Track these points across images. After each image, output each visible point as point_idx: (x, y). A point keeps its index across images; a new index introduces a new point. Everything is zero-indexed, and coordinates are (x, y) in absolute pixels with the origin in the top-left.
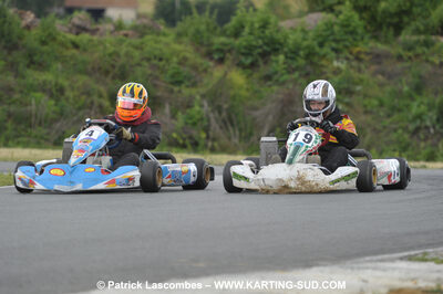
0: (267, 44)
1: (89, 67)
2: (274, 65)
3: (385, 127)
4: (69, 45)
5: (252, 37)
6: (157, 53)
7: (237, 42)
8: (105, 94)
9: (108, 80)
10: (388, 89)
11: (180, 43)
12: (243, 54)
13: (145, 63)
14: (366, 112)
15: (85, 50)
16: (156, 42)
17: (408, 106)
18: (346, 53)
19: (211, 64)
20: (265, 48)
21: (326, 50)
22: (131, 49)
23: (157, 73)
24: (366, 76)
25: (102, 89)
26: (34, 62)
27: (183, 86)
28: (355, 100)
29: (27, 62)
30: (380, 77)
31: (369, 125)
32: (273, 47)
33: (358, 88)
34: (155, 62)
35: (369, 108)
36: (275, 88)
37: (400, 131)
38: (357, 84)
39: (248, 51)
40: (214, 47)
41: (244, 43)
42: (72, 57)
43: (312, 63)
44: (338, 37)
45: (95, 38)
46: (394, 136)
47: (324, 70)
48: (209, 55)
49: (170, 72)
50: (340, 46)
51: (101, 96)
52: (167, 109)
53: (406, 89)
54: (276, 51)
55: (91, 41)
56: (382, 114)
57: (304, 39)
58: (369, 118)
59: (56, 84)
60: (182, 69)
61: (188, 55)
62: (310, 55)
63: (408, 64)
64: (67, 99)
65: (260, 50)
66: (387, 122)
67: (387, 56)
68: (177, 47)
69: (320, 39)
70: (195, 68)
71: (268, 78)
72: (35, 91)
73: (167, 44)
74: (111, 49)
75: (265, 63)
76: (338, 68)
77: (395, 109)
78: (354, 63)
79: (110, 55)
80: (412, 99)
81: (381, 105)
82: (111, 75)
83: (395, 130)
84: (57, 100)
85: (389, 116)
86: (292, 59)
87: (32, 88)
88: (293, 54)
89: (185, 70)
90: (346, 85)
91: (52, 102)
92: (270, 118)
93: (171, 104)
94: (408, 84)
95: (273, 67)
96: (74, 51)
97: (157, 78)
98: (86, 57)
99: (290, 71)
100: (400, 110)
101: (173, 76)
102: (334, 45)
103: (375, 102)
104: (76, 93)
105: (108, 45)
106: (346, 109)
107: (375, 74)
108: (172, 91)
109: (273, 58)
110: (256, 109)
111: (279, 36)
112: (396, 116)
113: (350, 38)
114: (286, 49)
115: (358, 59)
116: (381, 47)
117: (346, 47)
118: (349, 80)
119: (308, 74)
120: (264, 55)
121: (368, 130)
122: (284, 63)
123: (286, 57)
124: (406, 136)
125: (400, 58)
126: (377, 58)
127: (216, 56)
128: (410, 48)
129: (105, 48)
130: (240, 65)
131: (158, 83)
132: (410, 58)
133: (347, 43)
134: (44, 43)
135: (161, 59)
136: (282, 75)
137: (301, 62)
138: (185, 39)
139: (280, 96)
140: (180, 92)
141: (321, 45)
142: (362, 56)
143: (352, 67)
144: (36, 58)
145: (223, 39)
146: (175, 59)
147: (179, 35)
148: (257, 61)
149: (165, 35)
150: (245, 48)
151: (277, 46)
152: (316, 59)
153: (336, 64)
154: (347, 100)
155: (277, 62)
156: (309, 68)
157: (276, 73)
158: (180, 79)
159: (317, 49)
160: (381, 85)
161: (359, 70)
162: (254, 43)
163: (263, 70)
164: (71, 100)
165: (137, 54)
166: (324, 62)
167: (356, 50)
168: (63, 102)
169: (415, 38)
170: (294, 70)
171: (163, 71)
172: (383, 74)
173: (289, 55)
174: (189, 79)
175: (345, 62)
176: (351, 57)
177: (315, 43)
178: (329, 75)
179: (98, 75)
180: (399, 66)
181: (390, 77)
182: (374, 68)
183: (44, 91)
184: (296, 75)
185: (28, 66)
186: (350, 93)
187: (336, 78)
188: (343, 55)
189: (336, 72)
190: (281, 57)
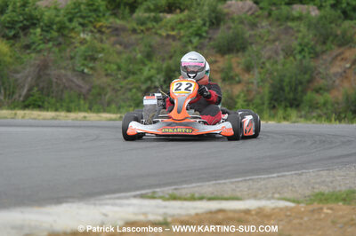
0: (26, 20)
2: (32, 36)
3: (121, 87)
5: (14, 14)
7: (2, 18)
10: (124, 56)
12: (7, 28)
14: (107, 75)
17: (140, 70)
18: (90, 27)
20: (25, 22)
21: (75, 24)
24: (106, 45)
28: (98, 64)
30: (118, 46)
31: (109, 85)
32: (32, 22)
33: (100, 55)
35: (109, 72)
36: (33, 55)
37: (134, 90)
38: (100, 52)
39: (11, 25)
41: (8, 19)
43: (63, 35)
44: (84, 14)
46: (129, 95)
47: (73, 40)
50: (86, 21)
53: (139, 56)
54: (34, 25)
56: (120, 76)
57: (57, 16)
58: (109, 80)
62: (61, 28)
63: (140, 36)
65: (21, 25)
66: (124, 83)
67: (124, 29)
69: (70, 16)
71: (28, 47)
75: (25, 35)
76: (85, 39)
77: (130, 73)
78: (98, 35)
80: (145, 65)
81: (119, 69)
83: (130, 90)
85: (125, 78)
86: (47, 31)
88: (48, 27)
90: (90, 53)
92: (30, 79)
94: (141, 52)
95: (31, 38)
99: (46, 41)
100: (134, 74)
102: (81, 20)
103: (115, 67)
106: (90, 73)
107: (114, 44)
109: (32, 31)
110: (17, 72)
111: (36, 13)
112: (131, 78)
113: (94, 15)
114: (42, 24)
115: (100, 31)
116: (119, 22)
117: (91, 22)
118: (94, 49)
119: (60, 44)
120: (25, 28)
121: (109, 89)
122: (41, 35)
123: (42, 30)
125: (134, 31)
126: (116, 31)
128: (143, 23)
130: (5, 36)
132: (142, 31)
133: (92, 19)
136: (39, 44)
137: (55, 34)
139: (37, 62)
141: (70, 20)
142: (103, 29)
143: (95, 38)
148: (18, 33)
150: (9, 22)
151: (35, 21)
152: (66, 32)
153: (82, 35)
154: (91, 65)
155: (35, 34)
156: (61, 40)
157: (34, 43)
159: (68, 24)
160: (119, 53)
161: (102, 41)
162: (16, 19)
163: (24, 40)
166: (73, 34)
167: (99, 24)
169: (146, 15)
170: (49, 41)
172: (120, 44)
173: (44, 28)
175: (90, 34)
176: (95, 31)
177: (66, 19)
178: (78, 45)
180: (134, 37)
181: (126, 47)
182: (113, 39)
184: (50, 44)
186: (93, 59)
187: (83, 48)
188: (88, 29)
189: (83, 42)
190: (38, 30)
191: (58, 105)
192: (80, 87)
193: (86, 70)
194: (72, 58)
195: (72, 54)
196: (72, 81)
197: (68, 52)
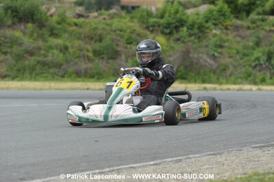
0: (178, 22)
1: (83, 36)
2: (181, 33)
3: (239, 65)
4: (73, 24)
5: (169, 18)
6: (119, 27)
7: (162, 21)
8: (90, 50)
9: (93, 42)
10: (242, 44)
11: (132, 22)
12: (165, 27)
13: (113, 33)
14: (230, 57)
15: (81, 27)
16: (119, 22)
17: (252, 54)
18: (220, 26)
19: (148, 33)
20: (178, 24)
21: (209, 24)
22: (105, 26)
23: (119, 38)
25: (89, 47)
26: (53, 34)
27: (132, 45)
28: (224, 50)
29: (49, 33)
31: (231, 64)
32: (182, 23)
33: (226, 44)
34: (118, 32)
35: (231, 54)
37: (247, 67)
39: (168, 25)
40: (150, 24)
41: (166, 22)
42: (73, 31)
44: (216, 17)
45: (87, 20)
46: (244, 69)
47: (208, 35)
48: (147, 28)
49: (126, 37)
50: (217, 22)
51: (88, 51)
52: (123, 57)
53: (251, 44)
54: (182, 25)
55: (84, 22)
57: (198, 19)
58: (231, 60)
59: (64, 45)
60: (132, 35)
61: (136, 28)
63: (253, 31)
64: (70, 53)
65: (174, 25)
66: (241, 62)
67: (242, 27)
68: (130, 24)
69: (206, 19)
70: (139, 35)
71: (178, 40)
72: (53, 49)
73: (125, 23)
74: (95, 26)
75: (177, 32)
77: (245, 55)
78: (225, 31)
79: (94, 29)
80: (254, 49)
81: (238, 53)
82: (94, 40)
83: (245, 66)
84: (64, 54)
85: (242, 59)
86: (191, 29)
87: (51, 48)
88: (192, 27)
89: (134, 36)
91: (61, 55)
92: (178, 61)
93: (125, 54)
94: (253, 41)
95: (181, 34)
96: (75, 28)
97: (119, 41)
98: (81, 30)
100: (247, 55)
101: (127, 40)
102: (214, 21)
104: (75, 49)
105: (93, 24)
107: (235, 36)
108: (126, 48)
109: (181, 29)
110: (170, 56)
111: (184, 18)
112: (246, 59)
113: (222, 18)
114: (188, 24)
115: (226, 28)
116: (239, 22)
117: (220, 22)
119: (199, 37)
120: (177, 28)
121: (231, 66)
122: (187, 31)
123: (188, 28)
124: (250, 69)
125: (249, 28)
126: (237, 28)
127: (151, 29)
129: (91, 25)
130: (163, 33)
131: (119, 43)
133: (221, 21)
134: (59, 23)
135: (121, 31)
137: (196, 31)
138: (135, 20)
139: (184, 49)
140: (131, 48)
141: (207, 22)
142: (229, 27)
143: (223, 33)
144: (54, 32)
145: (155, 20)
146: (128, 31)
147: (132, 18)
148: (172, 31)
149: (124, 18)
150: (166, 24)
151: (183, 23)
152: (203, 29)
153: (214, 31)
154: (219, 50)
155: (183, 31)
156: (200, 34)
158: (131, 41)
159: (205, 24)
160: (238, 42)
161: (227, 34)
162: (171, 21)
163: (176, 36)
164: (72, 54)
165: (108, 28)
166: (208, 31)
167: (225, 24)
168: (67, 55)
169: (257, 17)
171: (122, 37)
172: (240, 36)
174: (136, 41)
176: (223, 28)
177: (203, 21)
178: (211, 37)
179: (87, 40)
180: (249, 32)
181: (243, 38)
182: (235, 33)
183: (57, 49)
185: (50, 36)
186: (221, 47)
187: (214, 39)
189: (215, 35)
190: (185, 29)
191: (196, 77)
192: (211, 65)
193: (216, 54)
194: (207, 46)
195: (207, 44)
197: (205, 43)
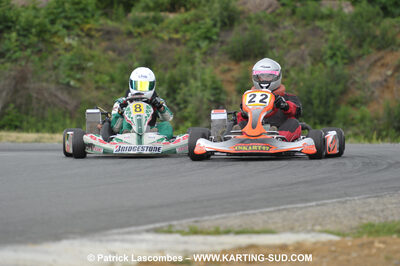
24: (97, 52)
30: (111, 53)
36: (8, 65)
38: (89, 60)
43: (44, 40)
56: (113, 89)
62: (42, 32)
76: (70, 45)
90: (77, 62)
99: (24, 47)
103: (107, 78)
106: (78, 85)
118: (81, 57)
128: (140, 25)
132: (140, 34)
157: (8, 50)
170: (27, 47)
173: (21, 32)
175: (76, 39)
184: (29, 51)
188: (74, 32)
196: (56, 96)
